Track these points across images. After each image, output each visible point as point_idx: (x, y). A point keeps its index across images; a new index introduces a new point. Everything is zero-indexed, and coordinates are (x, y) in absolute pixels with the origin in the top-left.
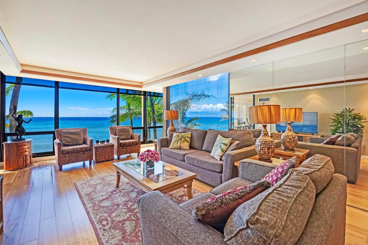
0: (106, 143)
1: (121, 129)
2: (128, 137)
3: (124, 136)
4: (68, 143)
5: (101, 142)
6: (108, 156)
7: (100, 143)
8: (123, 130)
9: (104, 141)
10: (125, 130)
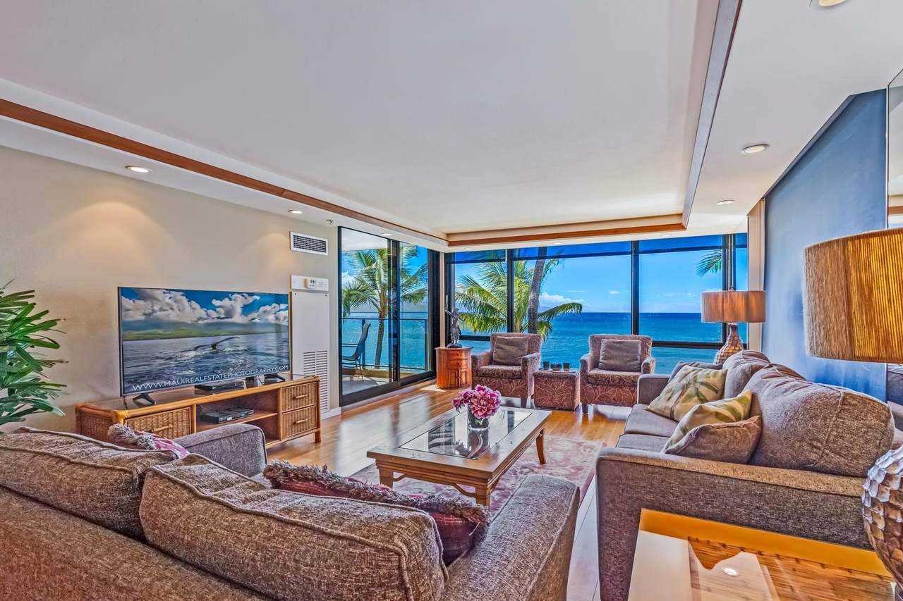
0: (562, 370)
1: (614, 342)
2: (629, 364)
3: (617, 359)
4: (500, 359)
5: (553, 366)
6: (561, 399)
7: (550, 370)
8: (618, 345)
9: (559, 366)
10: (621, 345)
